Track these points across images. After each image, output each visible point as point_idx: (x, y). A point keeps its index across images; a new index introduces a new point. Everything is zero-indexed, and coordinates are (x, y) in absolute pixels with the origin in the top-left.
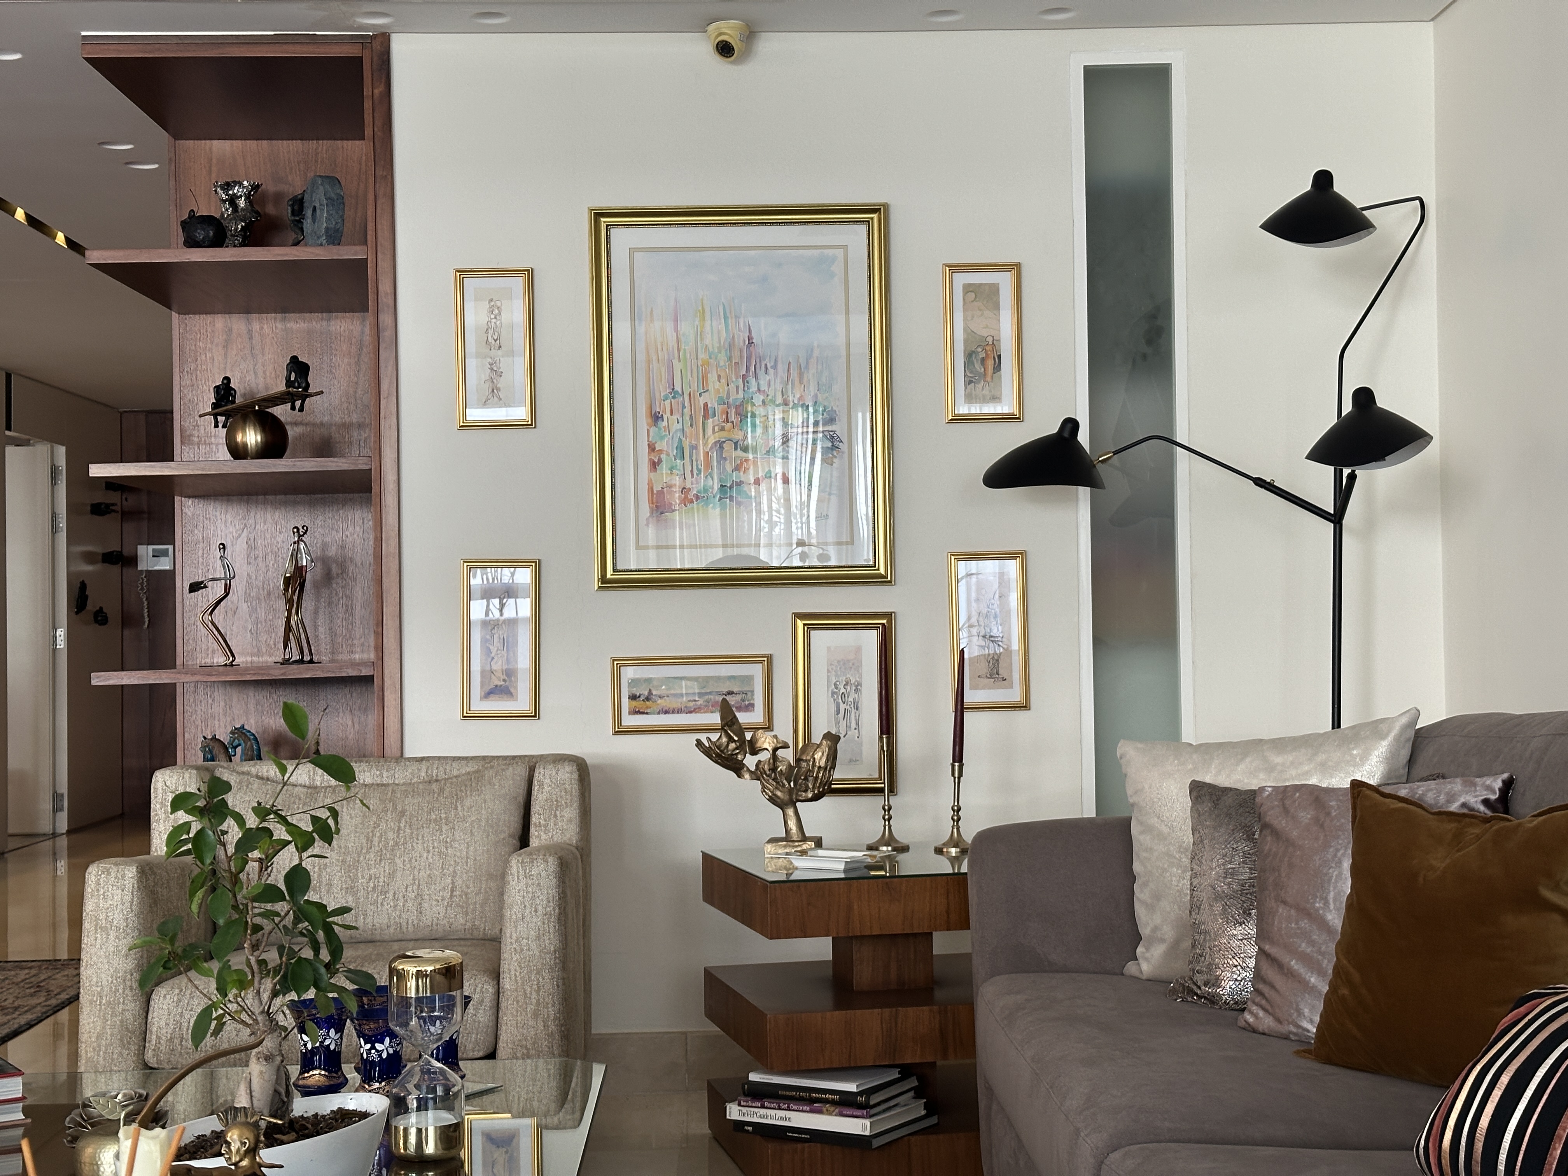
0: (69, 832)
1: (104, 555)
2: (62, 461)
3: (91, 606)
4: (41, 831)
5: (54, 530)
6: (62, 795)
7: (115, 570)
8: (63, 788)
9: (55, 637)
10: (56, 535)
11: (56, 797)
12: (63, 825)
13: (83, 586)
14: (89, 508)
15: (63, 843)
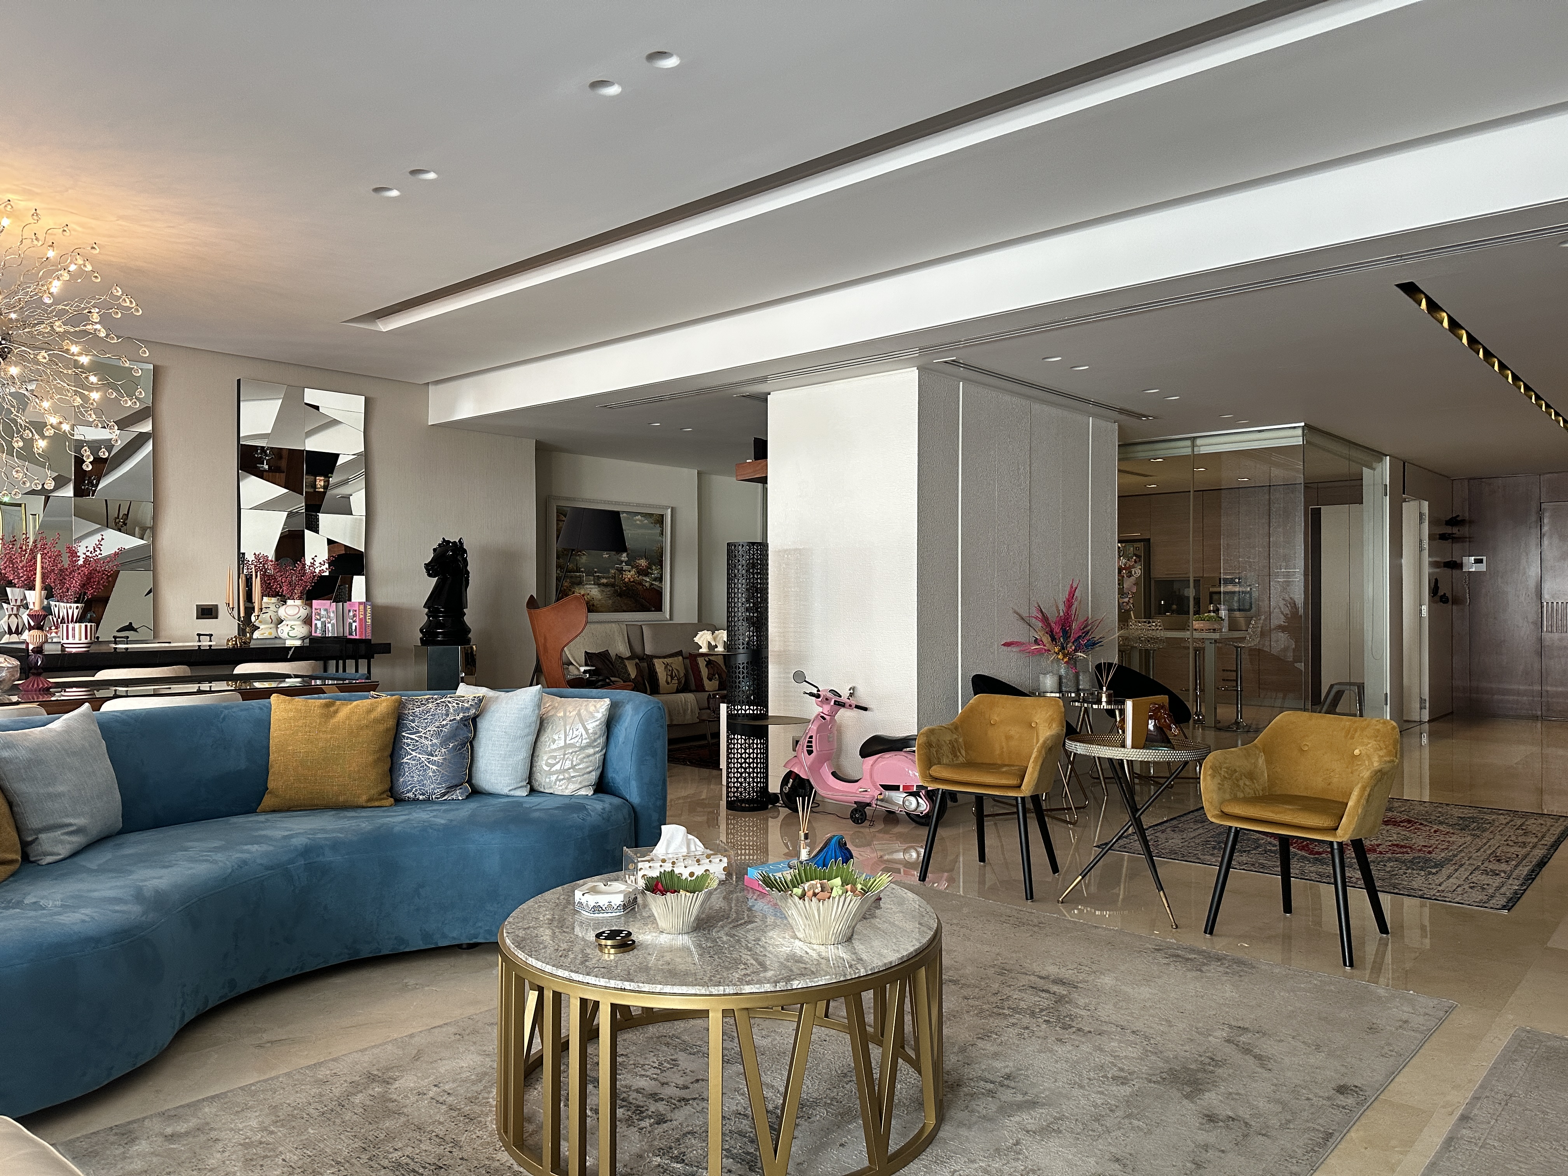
0: (1429, 721)
1: (1445, 563)
2: (1426, 510)
3: (1441, 593)
4: (1413, 719)
5: (1421, 549)
6: (1425, 700)
7: (1448, 571)
8: (1426, 696)
9: (1421, 610)
10: (1422, 553)
11: (1422, 701)
12: (1426, 717)
13: (1436, 580)
14: (1438, 536)
15: (1426, 727)
